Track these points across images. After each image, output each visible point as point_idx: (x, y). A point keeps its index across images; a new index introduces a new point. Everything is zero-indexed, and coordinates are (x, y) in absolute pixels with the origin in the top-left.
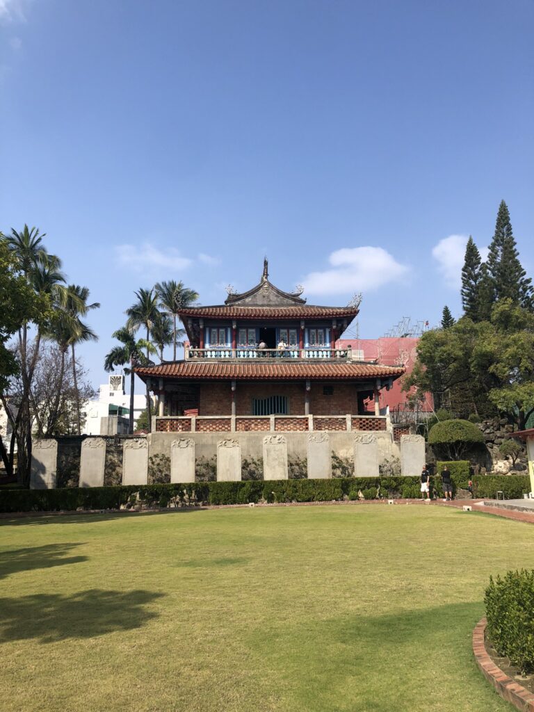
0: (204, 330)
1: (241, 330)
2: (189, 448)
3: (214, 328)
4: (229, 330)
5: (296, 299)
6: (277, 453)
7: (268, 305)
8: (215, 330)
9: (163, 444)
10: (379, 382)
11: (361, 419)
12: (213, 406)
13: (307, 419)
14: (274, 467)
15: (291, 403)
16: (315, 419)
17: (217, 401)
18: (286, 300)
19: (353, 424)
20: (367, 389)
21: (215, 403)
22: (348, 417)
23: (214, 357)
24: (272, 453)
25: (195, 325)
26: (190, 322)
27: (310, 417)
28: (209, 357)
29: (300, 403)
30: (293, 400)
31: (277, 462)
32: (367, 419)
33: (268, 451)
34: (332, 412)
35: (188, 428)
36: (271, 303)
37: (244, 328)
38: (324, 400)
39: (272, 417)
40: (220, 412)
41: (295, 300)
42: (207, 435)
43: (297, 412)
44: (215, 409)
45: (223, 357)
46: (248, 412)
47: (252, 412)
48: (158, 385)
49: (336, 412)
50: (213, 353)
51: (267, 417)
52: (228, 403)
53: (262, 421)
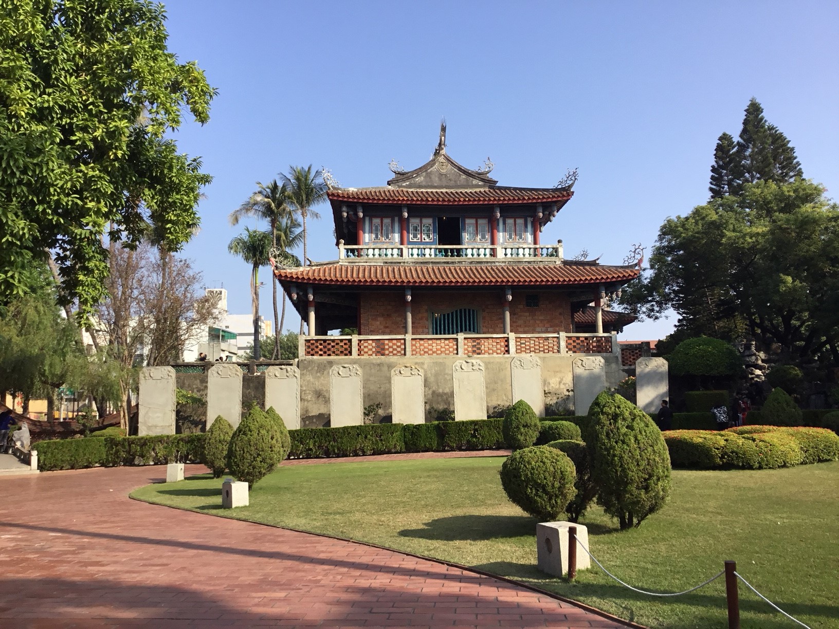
0: (363, 220)
1: (413, 220)
2: (354, 378)
3: (376, 217)
4: (397, 219)
5: (484, 179)
6: (472, 383)
7: (447, 187)
8: (377, 221)
11: (578, 338)
12: (379, 323)
13: (507, 340)
14: (468, 402)
15: (484, 318)
16: (517, 339)
17: (383, 316)
18: (470, 180)
19: (568, 346)
21: (382, 319)
22: (563, 335)
23: (377, 256)
24: (466, 383)
25: (351, 213)
26: (344, 208)
27: (512, 336)
28: (371, 256)
30: (486, 315)
31: (472, 396)
32: (587, 338)
33: (460, 381)
34: (538, 329)
35: (349, 352)
36: (451, 185)
37: (416, 216)
38: (527, 314)
39: (461, 336)
40: (387, 330)
41: (482, 180)
43: (491, 330)
44: (382, 327)
45: (389, 256)
46: (426, 330)
47: (431, 330)
48: (306, 295)
49: (544, 329)
50: (377, 251)
51: (454, 336)
52: (400, 319)
53: (447, 342)
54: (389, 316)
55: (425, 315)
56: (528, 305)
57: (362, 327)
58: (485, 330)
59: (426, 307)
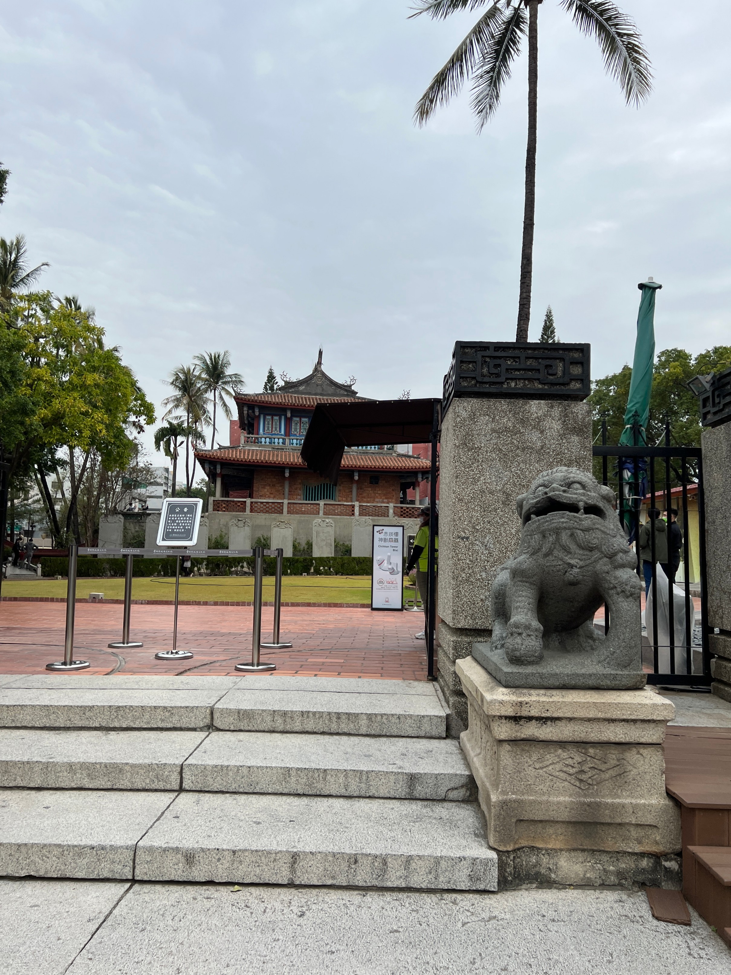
0: (259, 417)
1: (294, 419)
2: (246, 528)
3: (269, 415)
4: (283, 417)
5: (348, 390)
6: (325, 535)
7: (321, 394)
8: (269, 417)
9: (219, 523)
10: (420, 476)
11: (402, 508)
12: (266, 490)
13: (353, 506)
14: (322, 547)
15: (340, 490)
16: (360, 506)
17: (269, 485)
18: (338, 390)
19: (394, 513)
20: (409, 480)
21: (268, 488)
22: (391, 505)
23: (268, 443)
24: (321, 534)
25: (250, 411)
26: (245, 409)
27: (357, 504)
28: (263, 443)
29: (347, 491)
30: (341, 488)
31: (324, 543)
32: (408, 508)
33: (318, 533)
34: (377, 500)
35: (244, 510)
36: (325, 393)
37: (297, 417)
38: (370, 489)
39: (322, 503)
40: (272, 496)
41: (346, 390)
42: (262, 519)
43: (344, 499)
44: (268, 493)
45: (276, 444)
46: (299, 497)
47: (302, 497)
48: (215, 469)
49: (381, 500)
50: (268, 440)
51: (317, 502)
52: (280, 488)
53: (312, 506)
54: (274, 486)
55: (299, 486)
56: (371, 483)
57: (254, 493)
58: (340, 498)
59: (300, 481)
